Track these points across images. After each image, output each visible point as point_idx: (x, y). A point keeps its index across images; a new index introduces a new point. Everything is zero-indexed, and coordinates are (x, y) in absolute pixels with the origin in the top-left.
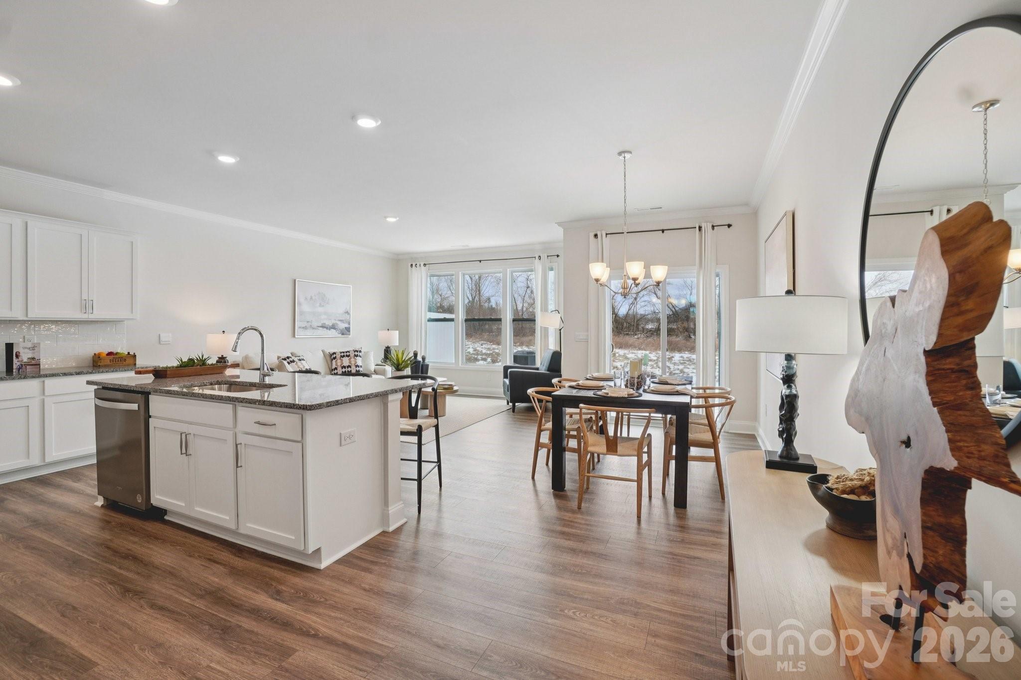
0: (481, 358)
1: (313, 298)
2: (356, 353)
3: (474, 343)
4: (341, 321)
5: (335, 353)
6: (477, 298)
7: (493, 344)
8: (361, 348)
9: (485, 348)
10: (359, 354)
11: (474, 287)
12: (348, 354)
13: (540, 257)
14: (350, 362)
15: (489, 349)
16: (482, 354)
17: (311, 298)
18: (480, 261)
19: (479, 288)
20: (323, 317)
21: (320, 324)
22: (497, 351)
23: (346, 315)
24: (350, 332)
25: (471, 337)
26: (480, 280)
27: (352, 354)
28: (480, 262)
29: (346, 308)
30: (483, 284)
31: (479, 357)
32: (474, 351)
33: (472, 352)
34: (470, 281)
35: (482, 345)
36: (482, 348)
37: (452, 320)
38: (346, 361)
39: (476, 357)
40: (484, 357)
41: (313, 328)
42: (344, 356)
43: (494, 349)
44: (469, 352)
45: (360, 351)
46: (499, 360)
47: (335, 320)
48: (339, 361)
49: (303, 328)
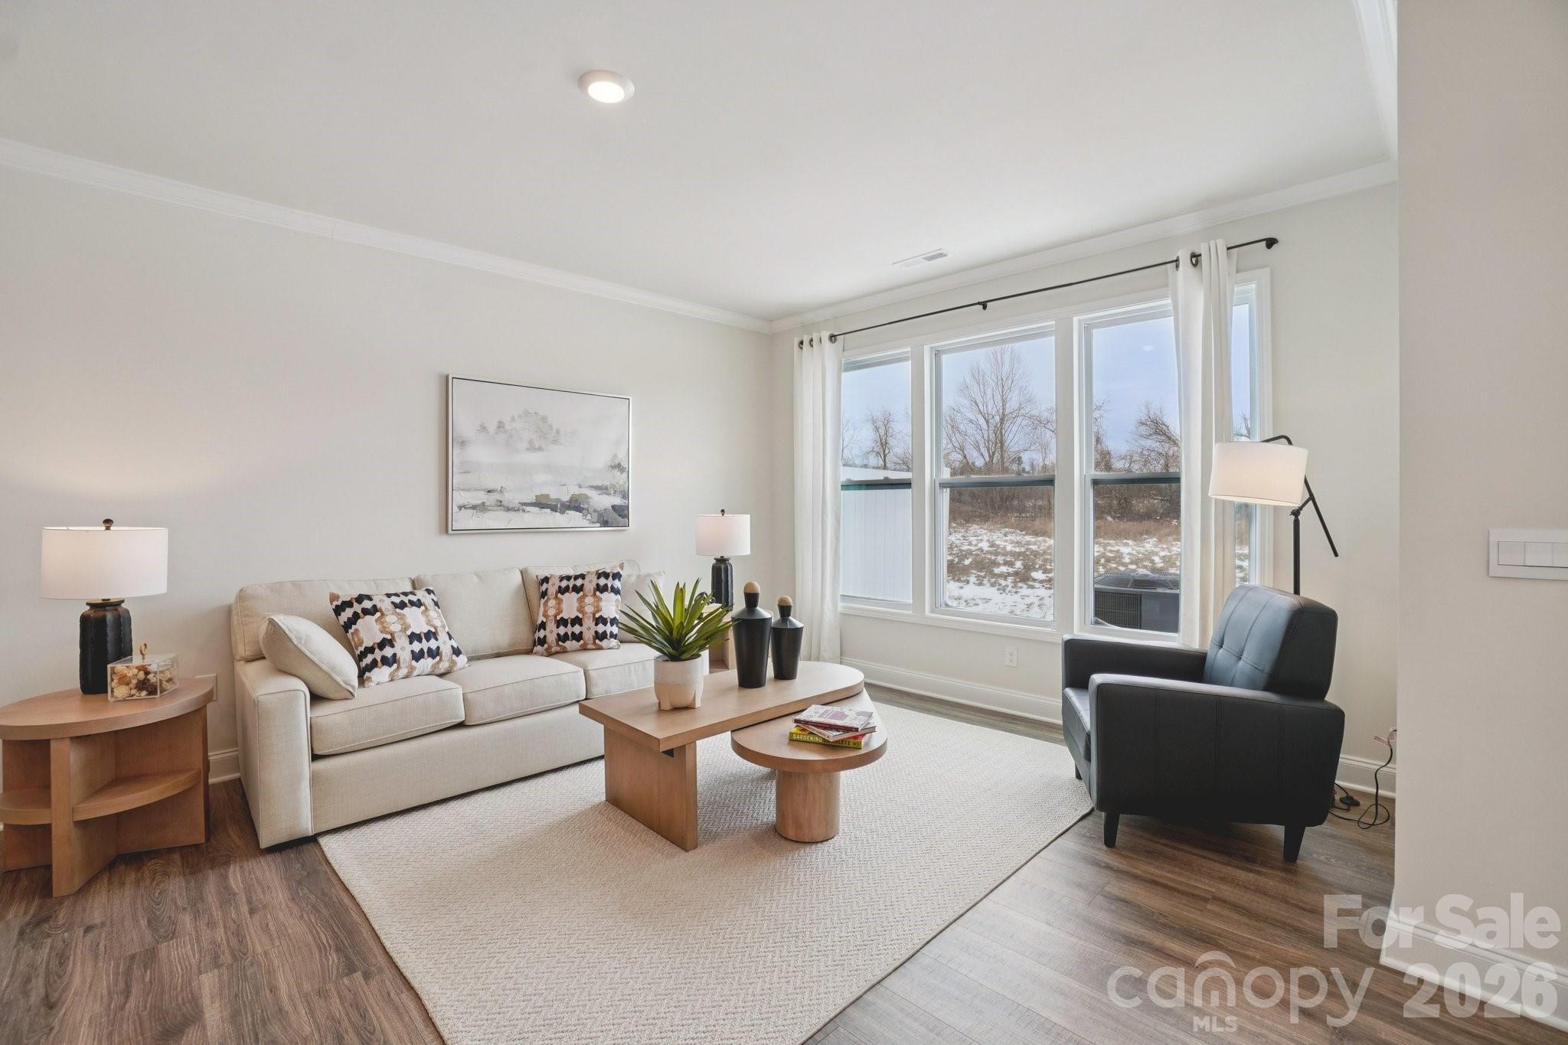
0: (1004, 560)
1: (507, 427)
2: (602, 581)
3: (991, 531)
4: (597, 488)
5: (546, 580)
6: (997, 456)
7: (1026, 534)
8: (622, 566)
9: (1012, 542)
10: (610, 582)
11: (992, 436)
12: (579, 582)
13: (1193, 255)
14: (581, 609)
15: (1018, 543)
16: (1005, 554)
17: (500, 425)
18: (984, 305)
19: (1002, 437)
20: (541, 478)
21: (532, 499)
22: (1034, 547)
23: (616, 472)
24: (627, 516)
25: (986, 521)
26: (1002, 423)
27: (589, 585)
28: (985, 307)
29: (615, 456)
30: (1009, 430)
31: (1000, 559)
32: (989, 547)
33: (986, 549)
34: (984, 425)
35: (1005, 535)
36: (1006, 541)
37: (905, 484)
38: (570, 605)
39: (993, 558)
40: (1008, 559)
41: (508, 509)
42: (566, 590)
43: (1028, 543)
44: (981, 550)
45: (617, 576)
46: (1037, 566)
47: (580, 487)
48: (552, 603)
49: (474, 507)
